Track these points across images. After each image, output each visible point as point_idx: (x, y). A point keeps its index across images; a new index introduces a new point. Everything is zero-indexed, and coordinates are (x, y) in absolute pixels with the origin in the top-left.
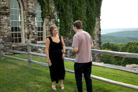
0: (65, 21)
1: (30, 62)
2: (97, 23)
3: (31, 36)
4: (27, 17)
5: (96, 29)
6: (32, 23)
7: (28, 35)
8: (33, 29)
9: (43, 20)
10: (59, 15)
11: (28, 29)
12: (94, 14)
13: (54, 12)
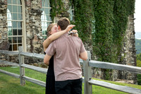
0: (83, 21)
1: (22, 78)
2: (129, 23)
3: (34, 41)
4: (30, 16)
5: (128, 32)
6: (37, 24)
7: (31, 40)
8: (38, 32)
9: (52, 20)
10: (75, 12)
11: (32, 31)
12: (124, 11)
13: (67, 9)
